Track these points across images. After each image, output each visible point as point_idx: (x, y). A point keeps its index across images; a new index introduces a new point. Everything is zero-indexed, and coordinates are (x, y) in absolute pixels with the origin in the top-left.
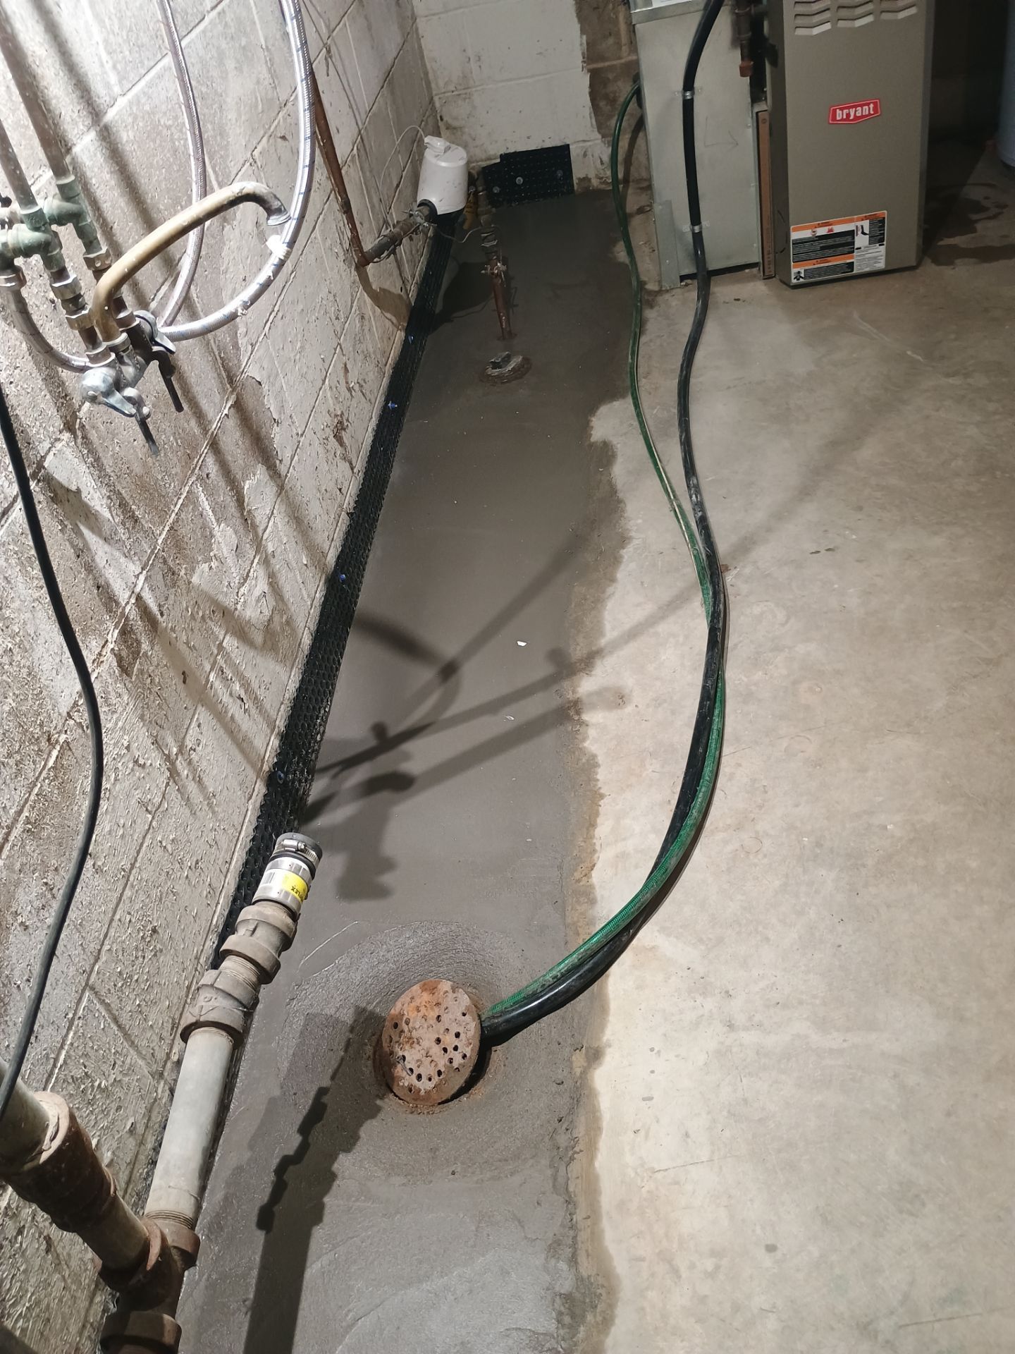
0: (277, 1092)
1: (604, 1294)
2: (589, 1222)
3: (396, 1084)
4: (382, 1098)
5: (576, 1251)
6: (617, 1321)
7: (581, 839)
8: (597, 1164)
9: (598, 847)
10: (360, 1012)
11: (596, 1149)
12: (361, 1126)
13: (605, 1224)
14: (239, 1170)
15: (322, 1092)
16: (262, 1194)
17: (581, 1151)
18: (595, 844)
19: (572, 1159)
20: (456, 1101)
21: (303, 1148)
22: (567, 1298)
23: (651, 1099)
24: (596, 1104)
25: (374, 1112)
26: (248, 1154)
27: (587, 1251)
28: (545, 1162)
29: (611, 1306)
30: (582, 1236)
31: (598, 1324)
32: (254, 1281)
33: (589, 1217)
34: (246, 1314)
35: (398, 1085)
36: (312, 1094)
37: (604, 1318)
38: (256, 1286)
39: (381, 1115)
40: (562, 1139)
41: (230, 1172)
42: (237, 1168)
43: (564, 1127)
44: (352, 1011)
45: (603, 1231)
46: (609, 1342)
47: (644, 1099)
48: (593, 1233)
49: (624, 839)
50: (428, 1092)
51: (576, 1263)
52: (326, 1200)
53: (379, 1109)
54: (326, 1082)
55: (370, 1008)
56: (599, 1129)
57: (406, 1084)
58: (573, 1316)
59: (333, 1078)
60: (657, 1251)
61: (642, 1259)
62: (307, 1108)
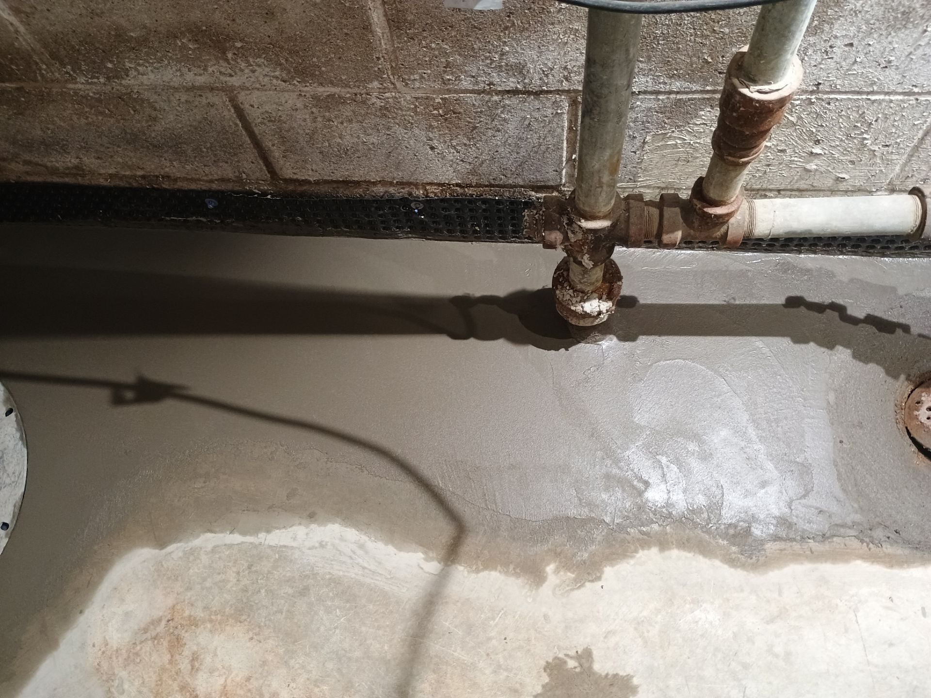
0: (901, 292)
1: (751, 561)
2: (808, 553)
3: (923, 390)
4: (908, 378)
5: (784, 540)
6: (732, 570)
8: (859, 562)
11: (873, 562)
12: (877, 364)
13: (807, 566)
14: (831, 275)
15: (906, 328)
16: (812, 297)
17: (870, 549)
19: (862, 541)
20: (910, 441)
21: (854, 321)
22: (748, 532)
23: (924, 614)
24: (915, 565)
25: (892, 373)
26: (845, 279)
27: (785, 549)
28: (858, 517)
29: (743, 566)
30: (796, 546)
31: (730, 554)
32: (747, 302)
33: (812, 552)
34: (725, 301)
35: (923, 392)
36: (902, 321)
37: (734, 560)
38: (746, 305)
39: (890, 380)
40: (879, 533)
41: (829, 269)
42: (833, 273)
43: (891, 536)
45: (802, 563)
46: (717, 563)
47: (923, 609)
48: (799, 555)
50: (916, 417)
51: (775, 540)
52: (812, 344)
53: (896, 377)
54: (915, 330)
56: (892, 566)
57: (923, 399)
58: (734, 536)
59: (920, 335)
60: (787, 607)
61: (780, 594)
62: (890, 319)
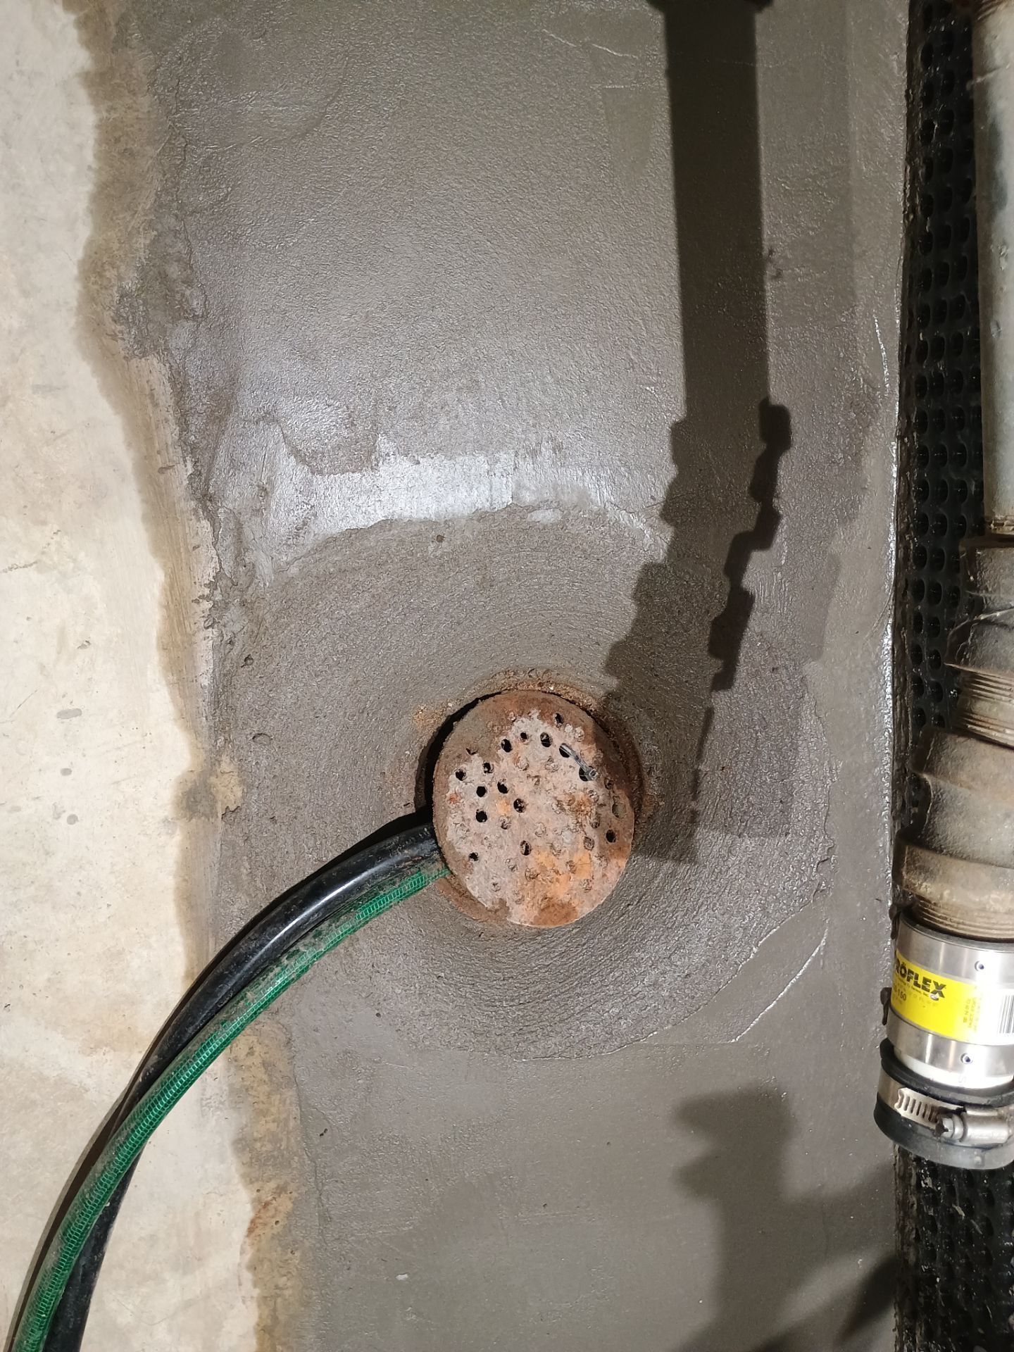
0: (812, 669)
1: (108, 321)
2: (160, 461)
3: (590, 731)
4: (611, 696)
5: (177, 403)
6: (75, 271)
7: (287, 1293)
8: (160, 576)
9: (248, 1276)
10: (686, 854)
11: (167, 607)
12: (637, 622)
13: (127, 459)
14: (847, 515)
15: (724, 680)
16: (789, 471)
17: (197, 601)
18: (255, 1285)
19: (212, 585)
20: (468, 698)
21: (735, 566)
22: (181, 312)
23: (63, 715)
24: (179, 699)
25: (618, 659)
26: (836, 547)
27: (156, 405)
28: (266, 575)
30: (170, 432)
31: (113, 265)
32: (770, 313)
33: (162, 470)
34: (771, 252)
35: (583, 727)
36: (742, 671)
37: (101, 275)
39: (603, 653)
40: (235, 620)
41: (863, 509)
42: (851, 518)
43: (238, 647)
44: (701, 855)
45: (129, 445)
46: (84, 232)
47: (78, 713)
48: (149, 440)
49: (188, 1305)
50: (523, 712)
51: (173, 381)
52: (669, 472)
53: (611, 667)
54: (721, 700)
55: (668, 866)
56: (164, 648)
57: (569, 728)
58: (163, 276)
59: (710, 713)
61: (39, 389)
62: (745, 645)
